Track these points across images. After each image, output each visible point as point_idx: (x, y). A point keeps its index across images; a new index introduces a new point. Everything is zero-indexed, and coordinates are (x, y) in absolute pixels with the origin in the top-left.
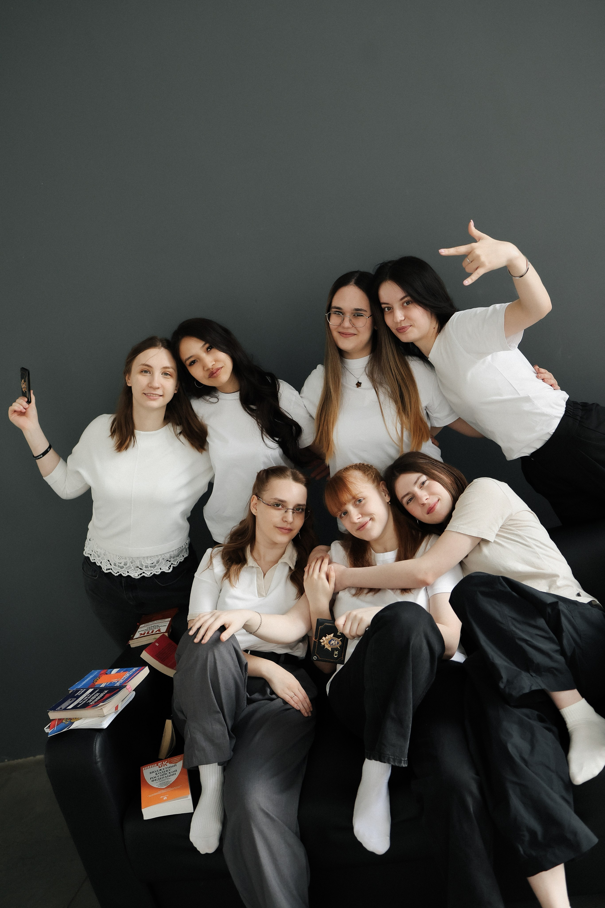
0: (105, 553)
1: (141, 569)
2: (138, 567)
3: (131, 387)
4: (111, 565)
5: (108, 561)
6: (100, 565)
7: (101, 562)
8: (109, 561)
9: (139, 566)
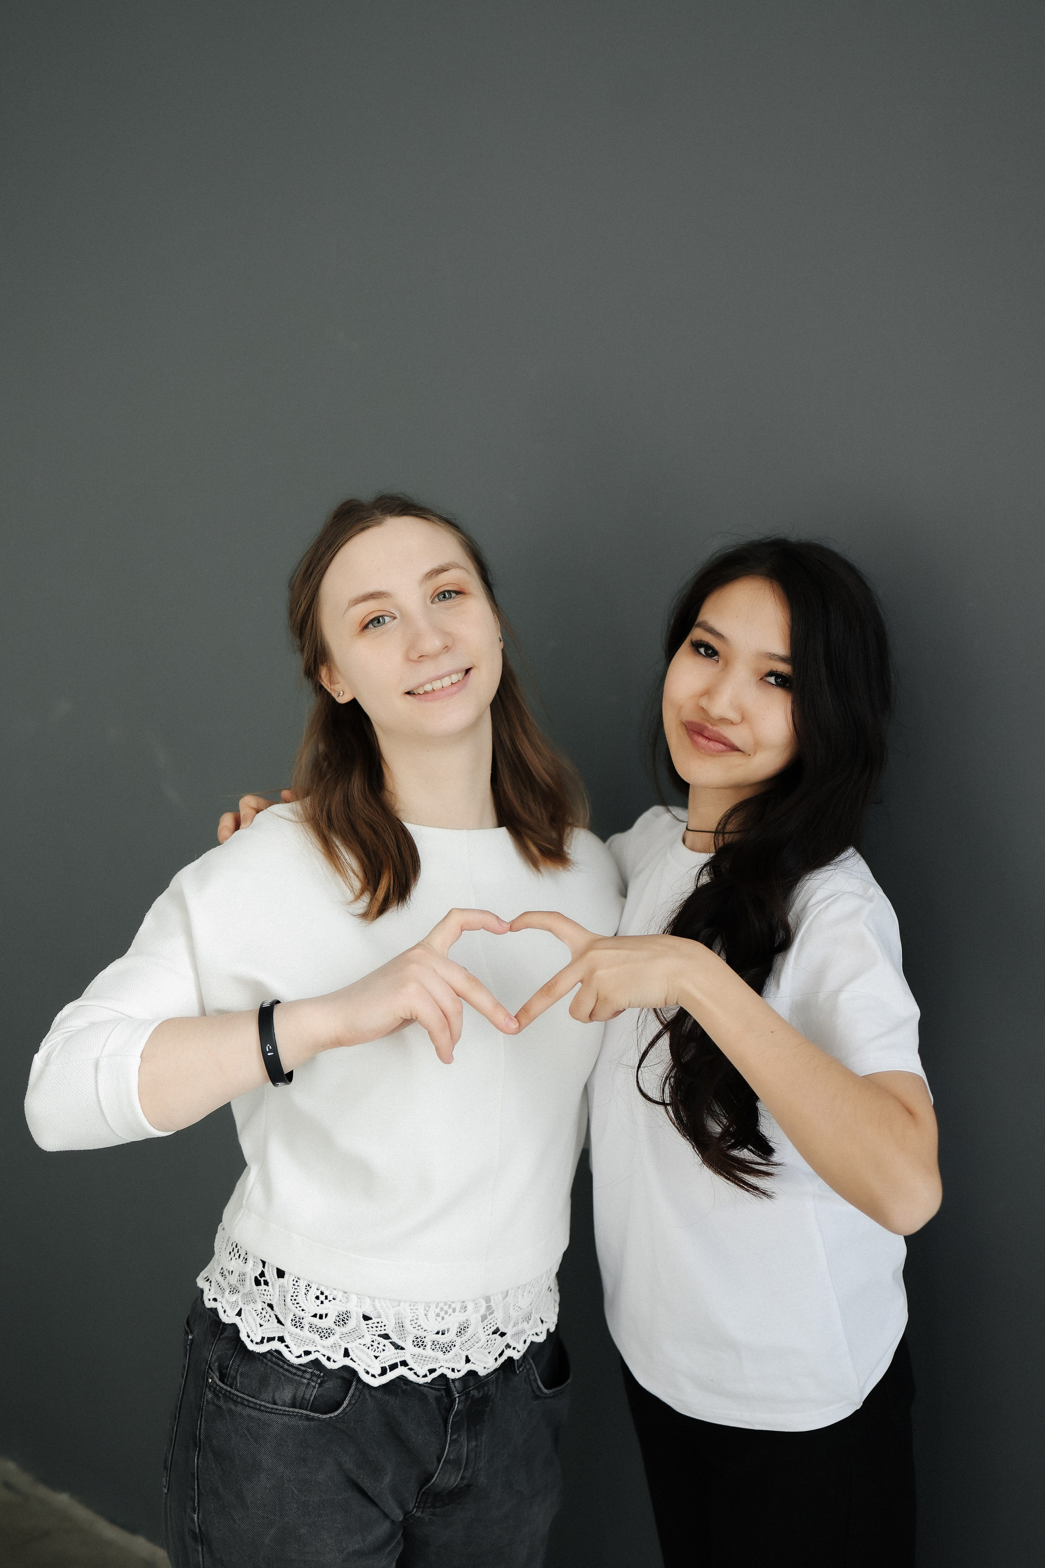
0: (262, 1274)
1: (398, 1347)
2: (386, 1337)
3: (354, 704)
4: (279, 1322)
5: (269, 1309)
6: (236, 1320)
7: (241, 1310)
8: (271, 1306)
9: (391, 1335)
